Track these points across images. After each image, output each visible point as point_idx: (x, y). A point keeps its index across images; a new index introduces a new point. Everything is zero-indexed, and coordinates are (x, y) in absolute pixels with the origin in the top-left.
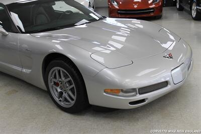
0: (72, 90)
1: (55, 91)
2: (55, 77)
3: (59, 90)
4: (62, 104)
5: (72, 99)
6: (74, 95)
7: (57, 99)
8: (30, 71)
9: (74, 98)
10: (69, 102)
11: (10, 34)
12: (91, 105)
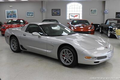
3: (65, 58)
4: (66, 64)
5: (71, 62)
7: (63, 62)
10: (69, 63)
12: (79, 64)
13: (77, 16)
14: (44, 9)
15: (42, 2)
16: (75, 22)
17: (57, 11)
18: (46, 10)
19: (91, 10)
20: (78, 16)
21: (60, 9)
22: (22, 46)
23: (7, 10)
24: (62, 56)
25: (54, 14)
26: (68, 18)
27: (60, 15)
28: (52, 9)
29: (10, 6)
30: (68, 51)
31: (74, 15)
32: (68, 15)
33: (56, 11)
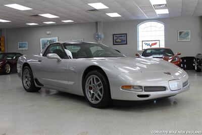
0: (101, 90)
1: (89, 94)
2: (90, 84)
3: (92, 92)
4: (94, 102)
5: (100, 97)
6: (102, 93)
7: (90, 99)
8: (73, 82)
9: (102, 96)
11: (63, 60)
12: (113, 100)
13: (155, 44)
14: (100, 34)
15: (97, 23)
16: (149, 51)
17: (122, 36)
18: (103, 36)
19: (181, 33)
20: (158, 44)
21: (126, 34)
22: (36, 80)
23: (43, 39)
24: (89, 89)
25: (116, 42)
26: (140, 49)
27: (126, 44)
28: (114, 35)
29: (48, 33)
30: (97, 79)
31: (151, 43)
32: (140, 44)
33: (120, 37)
